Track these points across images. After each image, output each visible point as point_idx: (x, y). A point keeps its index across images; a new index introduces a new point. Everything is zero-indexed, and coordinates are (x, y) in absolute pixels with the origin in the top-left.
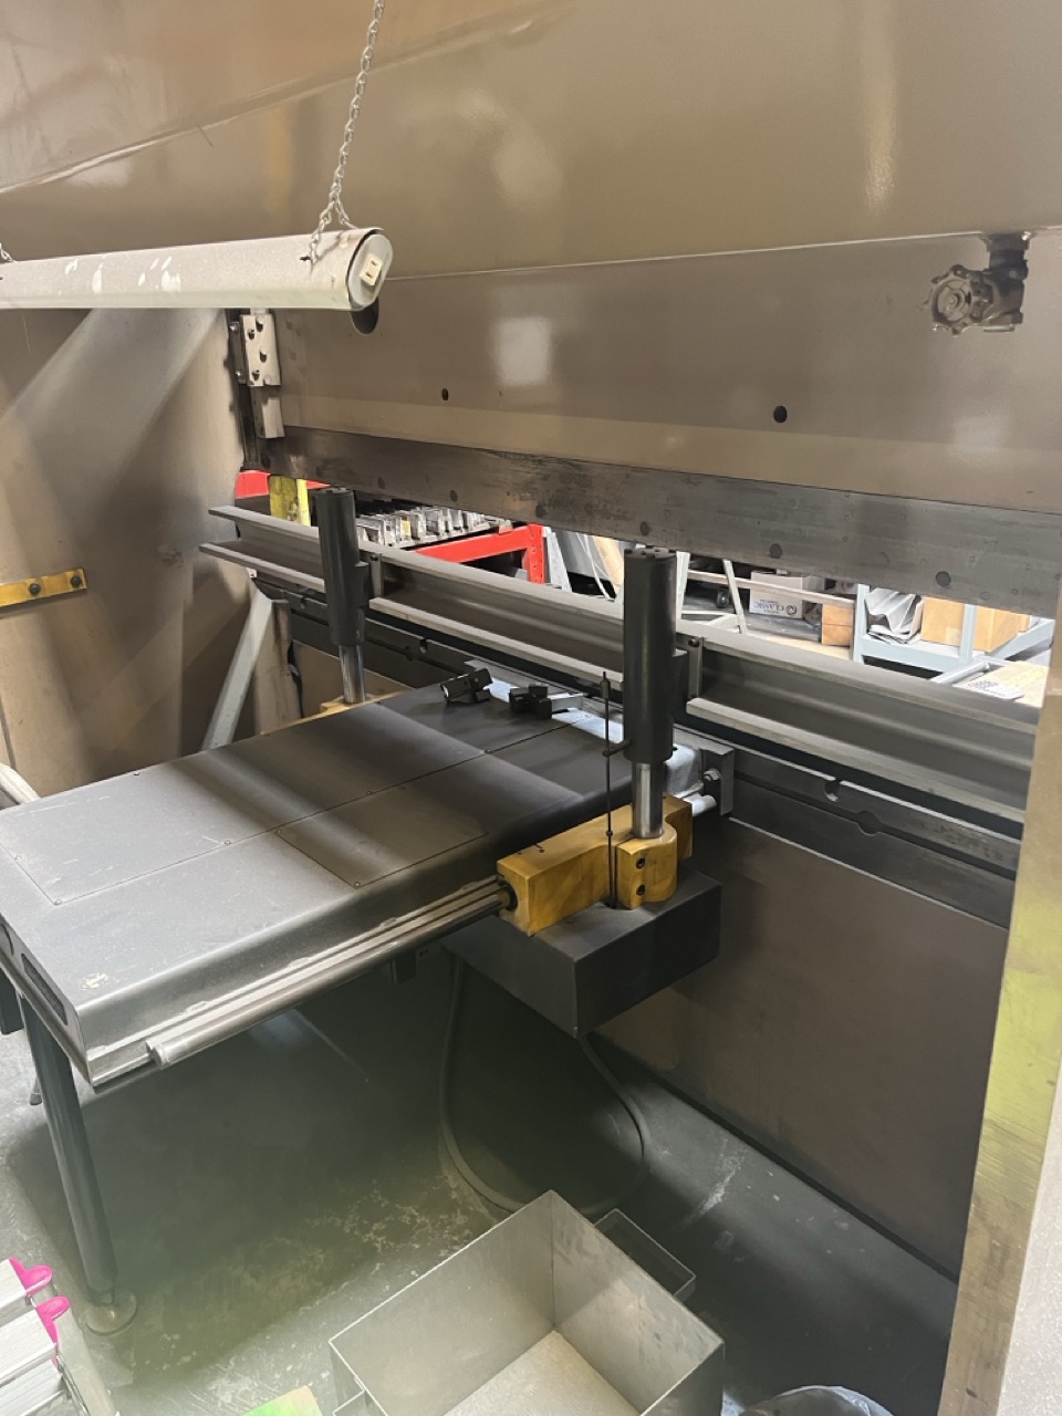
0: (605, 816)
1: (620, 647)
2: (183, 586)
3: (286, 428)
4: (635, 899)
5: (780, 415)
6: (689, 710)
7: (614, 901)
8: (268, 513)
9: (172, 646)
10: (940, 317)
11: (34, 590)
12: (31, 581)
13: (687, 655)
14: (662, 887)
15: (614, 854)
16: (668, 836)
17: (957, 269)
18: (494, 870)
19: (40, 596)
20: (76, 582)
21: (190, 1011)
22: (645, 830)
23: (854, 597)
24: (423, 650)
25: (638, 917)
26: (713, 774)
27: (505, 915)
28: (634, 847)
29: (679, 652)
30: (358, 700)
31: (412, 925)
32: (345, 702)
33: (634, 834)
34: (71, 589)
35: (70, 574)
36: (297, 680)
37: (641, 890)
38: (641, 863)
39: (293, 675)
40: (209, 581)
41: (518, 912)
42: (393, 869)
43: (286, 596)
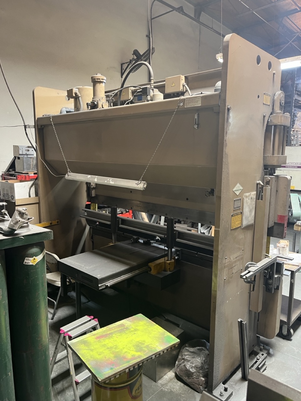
0: (164, 258)
1: (166, 233)
2: (75, 224)
3: (96, 195)
4: (168, 270)
5: (187, 199)
6: (176, 241)
7: (165, 270)
8: (90, 209)
9: (72, 235)
10: (206, 196)
11: (51, 224)
12: (50, 222)
13: (176, 233)
14: (172, 269)
15: (165, 262)
16: (173, 261)
17: (207, 191)
18: (147, 265)
19: (52, 224)
20: (58, 222)
21: (110, 281)
22: (169, 259)
23: (198, 229)
24: (123, 235)
25: (169, 273)
26: (178, 253)
27: (149, 272)
28: (168, 262)
29: (175, 232)
30: (115, 243)
31: (137, 272)
32: (113, 243)
33: (168, 260)
34: (57, 224)
35: (57, 221)
36: (93, 242)
37: (169, 269)
38: (169, 264)
39: (92, 241)
40: (79, 222)
41: (151, 271)
42: (135, 264)
43: (92, 226)
